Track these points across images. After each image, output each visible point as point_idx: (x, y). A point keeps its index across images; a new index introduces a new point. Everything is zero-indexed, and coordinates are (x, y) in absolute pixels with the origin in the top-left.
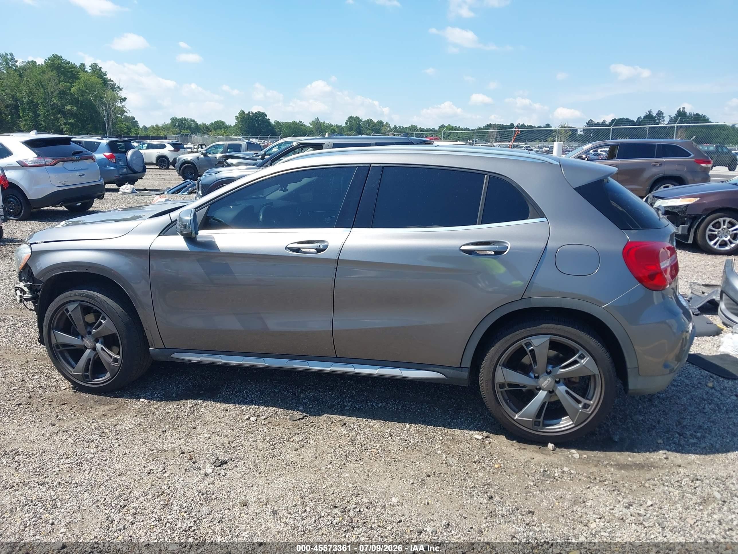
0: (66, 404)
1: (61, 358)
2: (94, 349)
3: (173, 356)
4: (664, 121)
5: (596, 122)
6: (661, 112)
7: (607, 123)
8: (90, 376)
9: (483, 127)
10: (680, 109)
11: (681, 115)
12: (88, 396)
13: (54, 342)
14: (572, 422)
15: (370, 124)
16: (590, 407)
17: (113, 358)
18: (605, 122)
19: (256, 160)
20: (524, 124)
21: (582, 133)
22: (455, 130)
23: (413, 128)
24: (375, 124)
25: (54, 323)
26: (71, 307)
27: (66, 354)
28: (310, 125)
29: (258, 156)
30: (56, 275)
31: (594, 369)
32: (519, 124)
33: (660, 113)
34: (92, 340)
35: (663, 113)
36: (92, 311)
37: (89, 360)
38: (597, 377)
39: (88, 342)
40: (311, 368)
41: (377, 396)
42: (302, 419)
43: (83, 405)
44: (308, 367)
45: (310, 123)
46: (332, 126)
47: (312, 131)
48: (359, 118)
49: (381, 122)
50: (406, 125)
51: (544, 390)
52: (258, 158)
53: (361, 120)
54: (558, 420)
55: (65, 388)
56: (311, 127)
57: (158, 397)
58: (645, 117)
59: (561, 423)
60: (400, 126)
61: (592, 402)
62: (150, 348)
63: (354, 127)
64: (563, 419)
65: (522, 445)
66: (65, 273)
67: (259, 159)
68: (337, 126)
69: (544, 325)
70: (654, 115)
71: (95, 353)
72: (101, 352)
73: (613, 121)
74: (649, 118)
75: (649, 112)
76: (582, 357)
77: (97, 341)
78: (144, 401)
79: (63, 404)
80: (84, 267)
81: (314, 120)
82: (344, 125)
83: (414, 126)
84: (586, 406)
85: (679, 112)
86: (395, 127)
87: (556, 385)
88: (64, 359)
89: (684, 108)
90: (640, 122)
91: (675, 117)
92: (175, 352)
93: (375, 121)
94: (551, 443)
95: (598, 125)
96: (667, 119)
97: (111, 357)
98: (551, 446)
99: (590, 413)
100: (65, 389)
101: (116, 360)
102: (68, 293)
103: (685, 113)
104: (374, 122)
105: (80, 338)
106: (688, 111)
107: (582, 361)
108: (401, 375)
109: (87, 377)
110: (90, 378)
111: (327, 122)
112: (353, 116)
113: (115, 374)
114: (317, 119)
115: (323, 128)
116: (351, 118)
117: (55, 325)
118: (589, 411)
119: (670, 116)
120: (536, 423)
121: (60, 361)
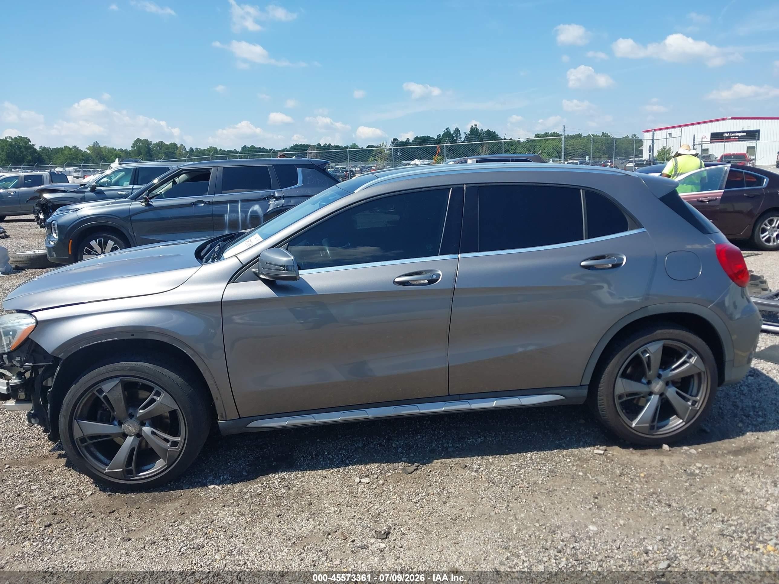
0: (115, 511)
1: (88, 455)
2: (139, 435)
3: (249, 426)
4: (461, 138)
5: (400, 141)
6: (458, 129)
7: (410, 141)
8: (134, 470)
9: (289, 148)
10: (472, 126)
11: (474, 132)
12: (133, 496)
13: (77, 434)
14: (681, 421)
15: (162, 147)
16: (697, 404)
17: (170, 442)
18: (408, 140)
19: (84, 192)
20: (330, 144)
21: (387, 152)
22: (259, 152)
23: (214, 150)
24: (168, 147)
25: (77, 411)
26: (107, 387)
27: (93, 449)
28: (87, 150)
29: (87, 188)
30: (85, 347)
31: (702, 367)
32: (326, 144)
33: (457, 131)
34: (136, 424)
35: (459, 131)
36: (138, 387)
37: (132, 450)
38: (702, 374)
39: (130, 427)
40: (421, 411)
41: (468, 432)
42: (416, 469)
43: (139, 508)
44: (418, 411)
45: (86, 149)
46: (115, 150)
47: (91, 158)
48: (147, 140)
49: (175, 145)
50: (203, 147)
51: (656, 394)
52: (87, 190)
53: (151, 143)
54: (667, 421)
55: (91, 492)
56: (89, 152)
57: (226, 480)
58: (443, 134)
59: (670, 423)
60: (196, 149)
61: (698, 398)
62: (219, 421)
63: (142, 151)
64: (671, 419)
65: (643, 451)
66: (99, 343)
67: (87, 192)
68: (121, 150)
69: (659, 332)
70: (452, 132)
71: (139, 439)
72: (152, 437)
73: (416, 138)
74: (447, 135)
75: (447, 129)
76: (690, 357)
77: (143, 424)
78: (214, 488)
79: (111, 513)
80: (128, 332)
81: (91, 144)
82: (130, 149)
83: (213, 147)
84: (694, 403)
85: (472, 128)
86: (192, 150)
87: (667, 387)
88: (91, 456)
89: (476, 125)
90: (440, 140)
91: (469, 134)
92: (253, 421)
93: (168, 143)
94: (666, 444)
95: (402, 143)
96: (463, 136)
97: (167, 441)
98: (666, 447)
99: (698, 408)
100: (92, 494)
101: (175, 444)
102: (102, 369)
103: (477, 130)
104: (166, 145)
105: (116, 423)
106: (479, 128)
107: (691, 360)
108: (520, 403)
109: (130, 472)
110: (134, 472)
111: (109, 146)
112: (140, 138)
113: (173, 460)
114: (96, 143)
115: (104, 153)
116: (138, 141)
117: (79, 413)
118: (697, 406)
119: (465, 133)
120: (652, 428)
121: (87, 458)
